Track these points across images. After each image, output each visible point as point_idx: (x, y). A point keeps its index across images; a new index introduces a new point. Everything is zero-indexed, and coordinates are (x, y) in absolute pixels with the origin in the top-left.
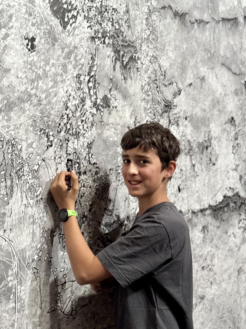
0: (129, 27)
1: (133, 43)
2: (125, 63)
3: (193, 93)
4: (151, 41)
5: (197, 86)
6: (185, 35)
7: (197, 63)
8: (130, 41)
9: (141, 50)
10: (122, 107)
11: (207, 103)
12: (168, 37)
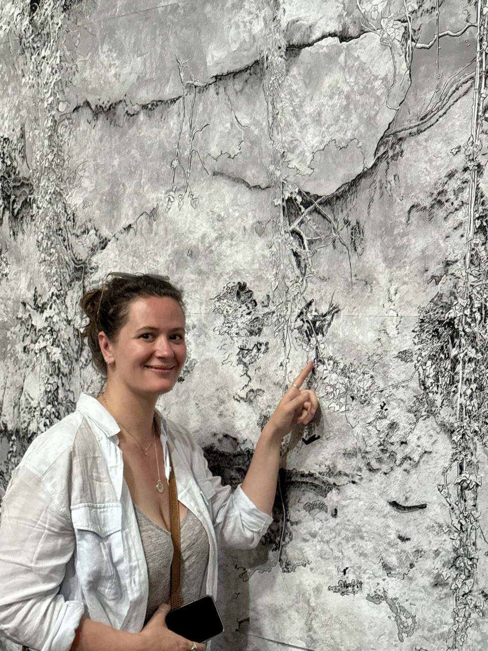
0: (24, 157)
1: (28, 180)
2: (16, 211)
3: (133, 243)
4: (53, 170)
5: (141, 229)
6: (115, 143)
7: (140, 185)
8: (25, 178)
9: (38, 187)
10: (16, 274)
11: (161, 260)
12: (82, 155)
